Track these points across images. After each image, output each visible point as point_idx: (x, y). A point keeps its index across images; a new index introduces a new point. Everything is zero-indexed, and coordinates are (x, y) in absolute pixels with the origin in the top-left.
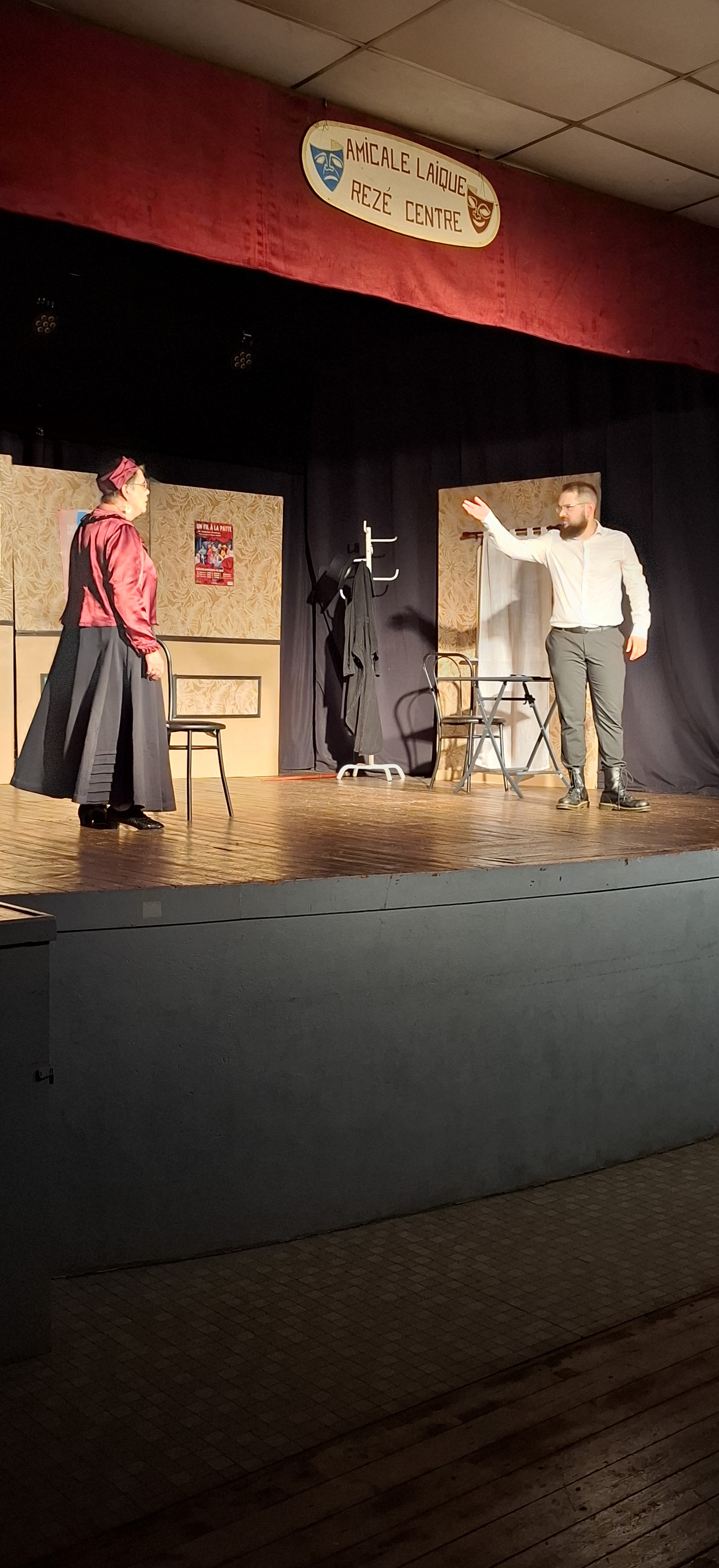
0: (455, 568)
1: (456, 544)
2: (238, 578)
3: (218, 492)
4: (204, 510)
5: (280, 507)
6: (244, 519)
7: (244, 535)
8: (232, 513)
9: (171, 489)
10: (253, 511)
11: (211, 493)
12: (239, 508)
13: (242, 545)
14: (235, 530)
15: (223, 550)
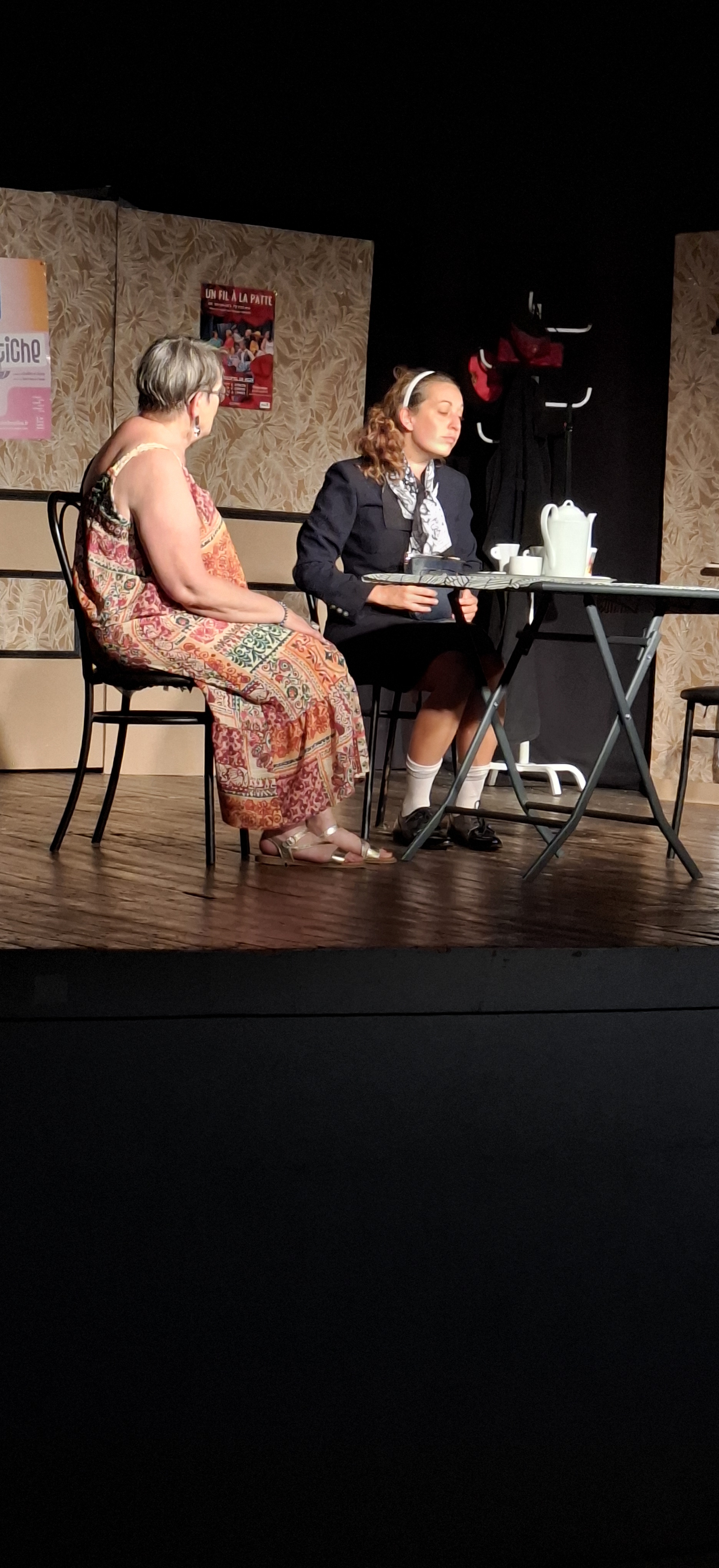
0: (699, 387)
1: (703, 341)
2: (281, 395)
3: (249, 229)
4: (221, 262)
5: (367, 260)
6: (298, 282)
7: (293, 312)
8: (275, 268)
9: (159, 220)
10: (315, 268)
11: (235, 231)
12: (287, 261)
13: (290, 333)
14: (279, 302)
15: (254, 340)
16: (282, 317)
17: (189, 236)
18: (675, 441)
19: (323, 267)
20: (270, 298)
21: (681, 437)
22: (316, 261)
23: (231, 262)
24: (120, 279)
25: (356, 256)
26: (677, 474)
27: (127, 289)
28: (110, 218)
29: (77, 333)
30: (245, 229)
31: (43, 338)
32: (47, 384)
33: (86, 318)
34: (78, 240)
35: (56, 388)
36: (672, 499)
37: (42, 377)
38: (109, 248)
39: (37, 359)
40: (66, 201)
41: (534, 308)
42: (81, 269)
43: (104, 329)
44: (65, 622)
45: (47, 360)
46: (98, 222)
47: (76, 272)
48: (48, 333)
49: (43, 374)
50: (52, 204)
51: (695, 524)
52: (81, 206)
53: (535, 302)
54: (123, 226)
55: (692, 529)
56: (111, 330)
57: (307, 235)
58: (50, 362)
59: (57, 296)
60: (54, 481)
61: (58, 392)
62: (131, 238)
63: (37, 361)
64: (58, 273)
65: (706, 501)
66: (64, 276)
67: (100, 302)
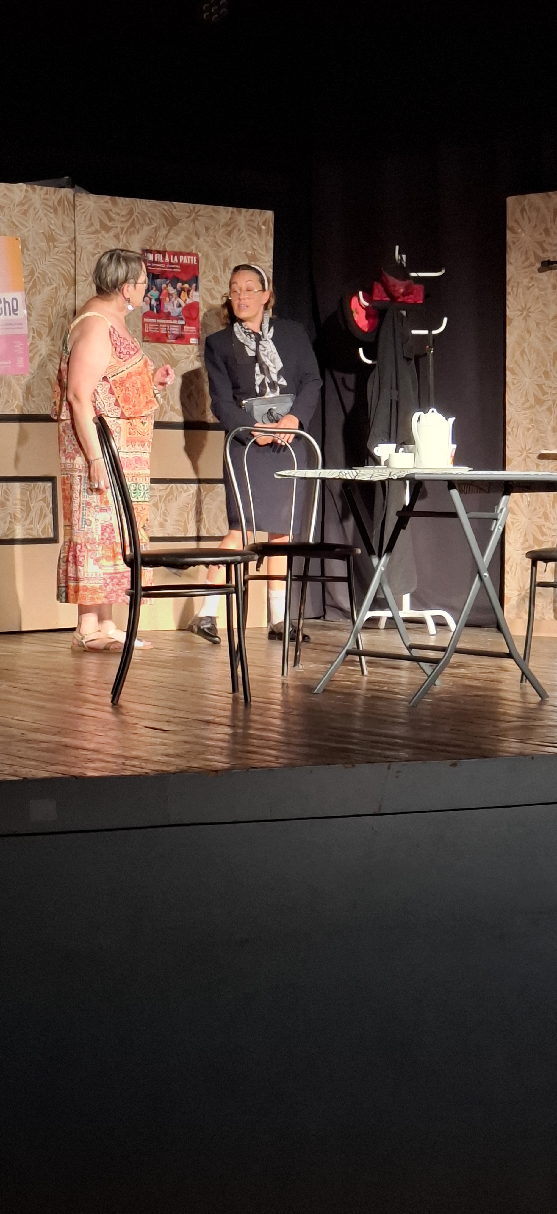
0: (530, 314)
1: (532, 278)
3: (176, 206)
4: (156, 231)
5: (269, 226)
6: (217, 245)
7: (213, 268)
8: (198, 235)
9: (107, 202)
10: (229, 234)
11: (166, 207)
12: (207, 229)
13: (212, 285)
14: (202, 262)
15: (185, 291)
16: (204, 272)
17: (131, 213)
18: (513, 356)
19: (235, 231)
20: (195, 258)
21: (518, 353)
22: (230, 229)
23: (163, 232)
24: (78, 248)
25: (260, 224)
26: (515, 382)
27: (84, 256)
28: (68, 201)
29: (47, 291)
30: (173, 205)
31: (20, 296)
32: (24, 331)
33: (53, 280)
34: (44, 220)
35: (32, 334)
36: (511, 402)
37: (19, 326)
38: (69, 225)
39: (16, 312)
40: (34, 190)
41: (400, 258)
42: (48, 241)
43: (68, 287)
44: (46, 516)
45: (24, 314)
46: (59, 205)
47: (44, 244)
48: (24, 293)
49: (21, 324)
50: (23, 193)
51: (532, 420)
52: (46, 193)
53: (400, 253)
54: (79, 208)
55: (529, 424)
56: (73, 287)
57: (221, 209)
58: (26, 314)
59: (30, 263)
60: (32, 406)
61: (33, 337)
62: (85, 217)
63: (16, 314)
64: (31, 246)
65: (539, 402)
66: (35, 248)
67: (64, 267)
